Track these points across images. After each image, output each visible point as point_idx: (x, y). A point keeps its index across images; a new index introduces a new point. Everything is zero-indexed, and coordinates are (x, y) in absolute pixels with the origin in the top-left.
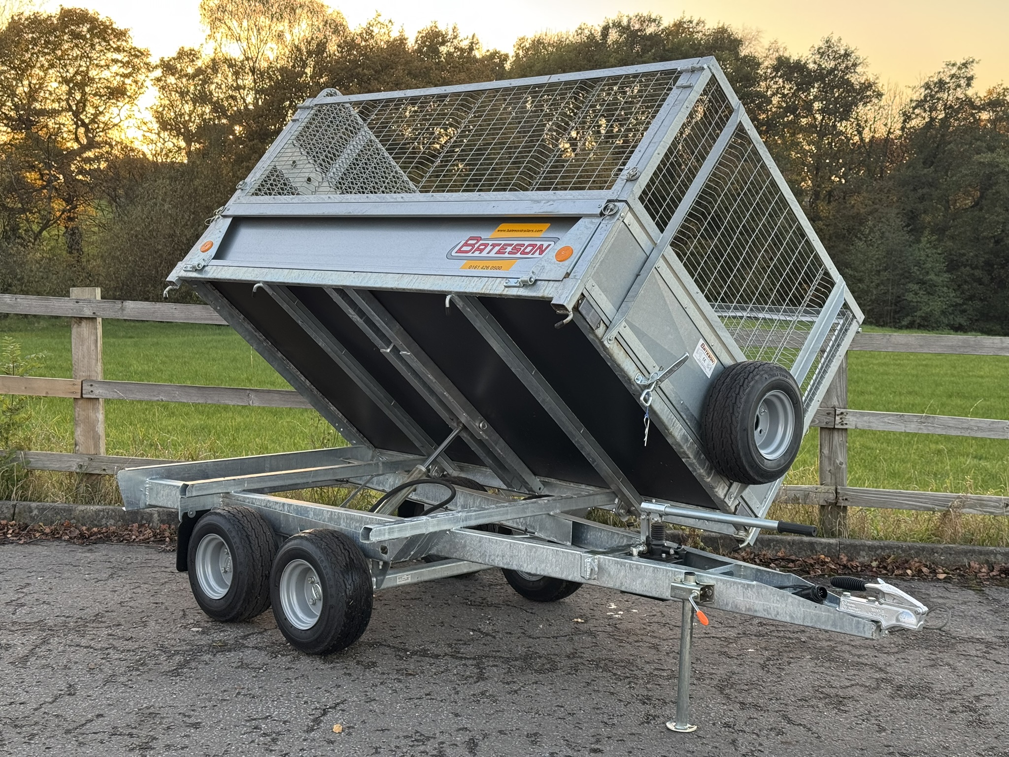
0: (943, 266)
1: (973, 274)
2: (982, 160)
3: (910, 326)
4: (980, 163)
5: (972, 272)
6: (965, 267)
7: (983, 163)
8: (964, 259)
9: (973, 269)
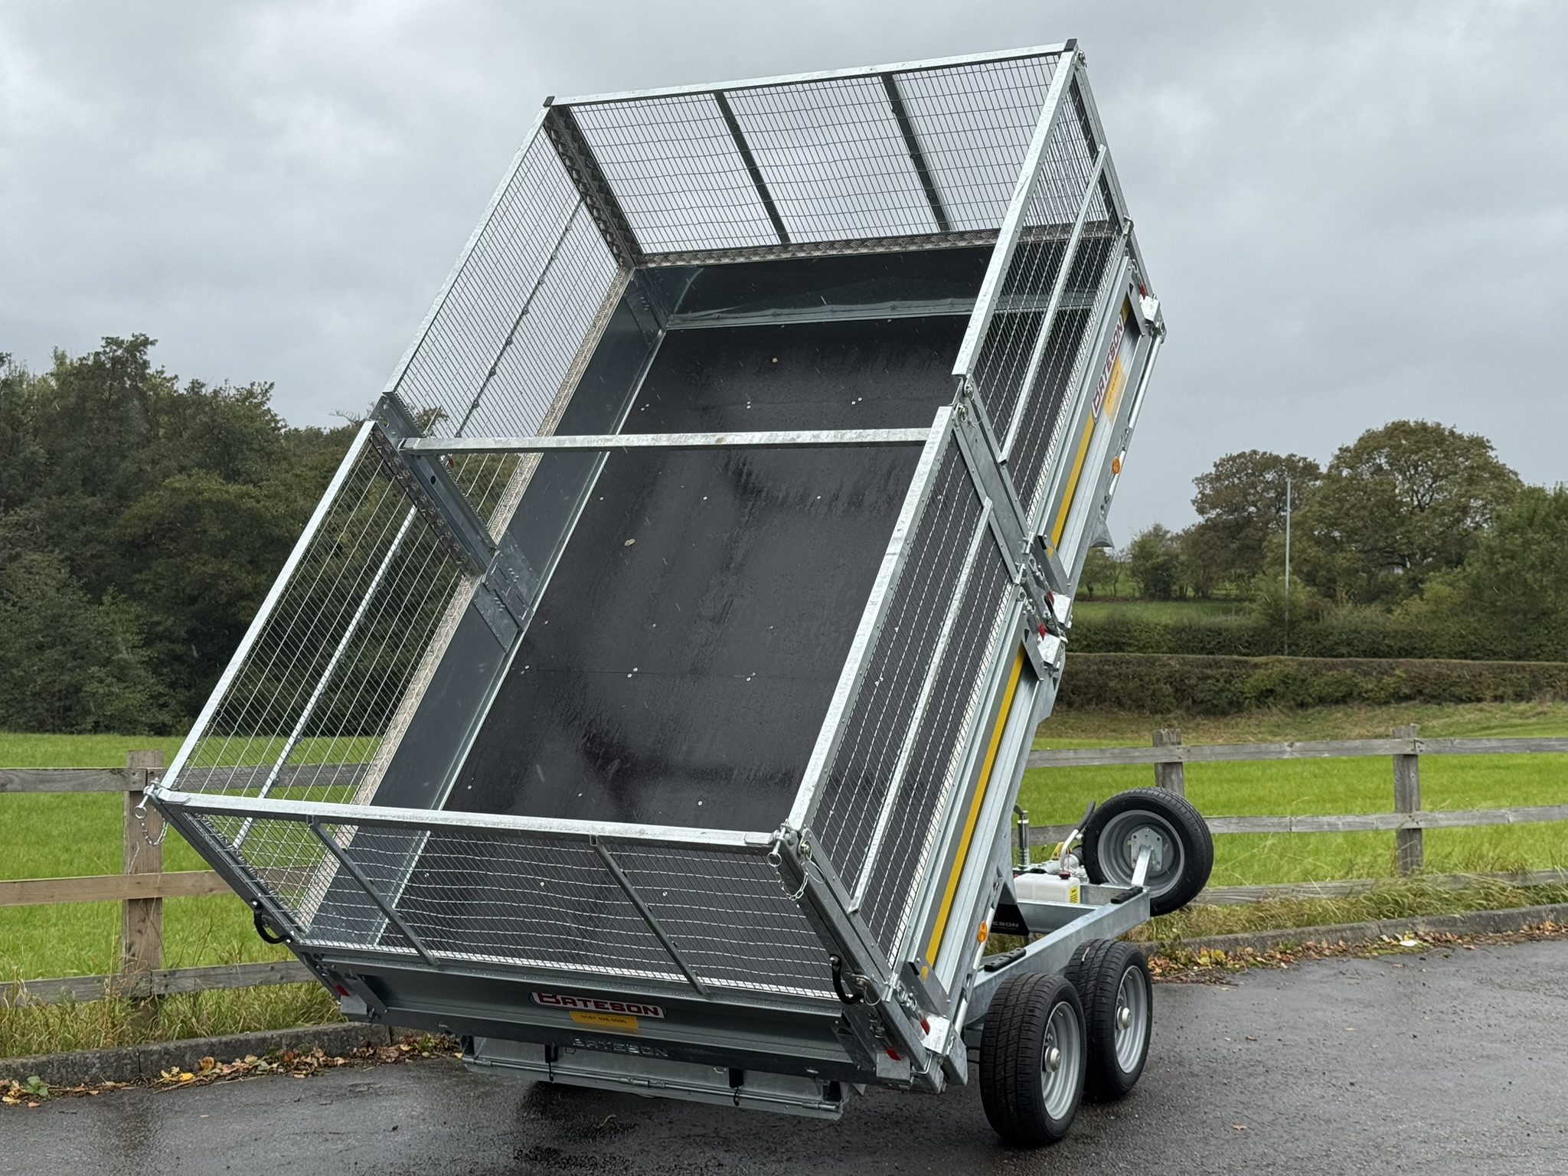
0: (136, 639)
1: (173, 650)
2: (177, 485)
3: (96, 729)
4: (174, 490)
5: (171, 646)
6: (161, 640)
7: (179, 489)
8: (160, 629)
9: (172, 642)
